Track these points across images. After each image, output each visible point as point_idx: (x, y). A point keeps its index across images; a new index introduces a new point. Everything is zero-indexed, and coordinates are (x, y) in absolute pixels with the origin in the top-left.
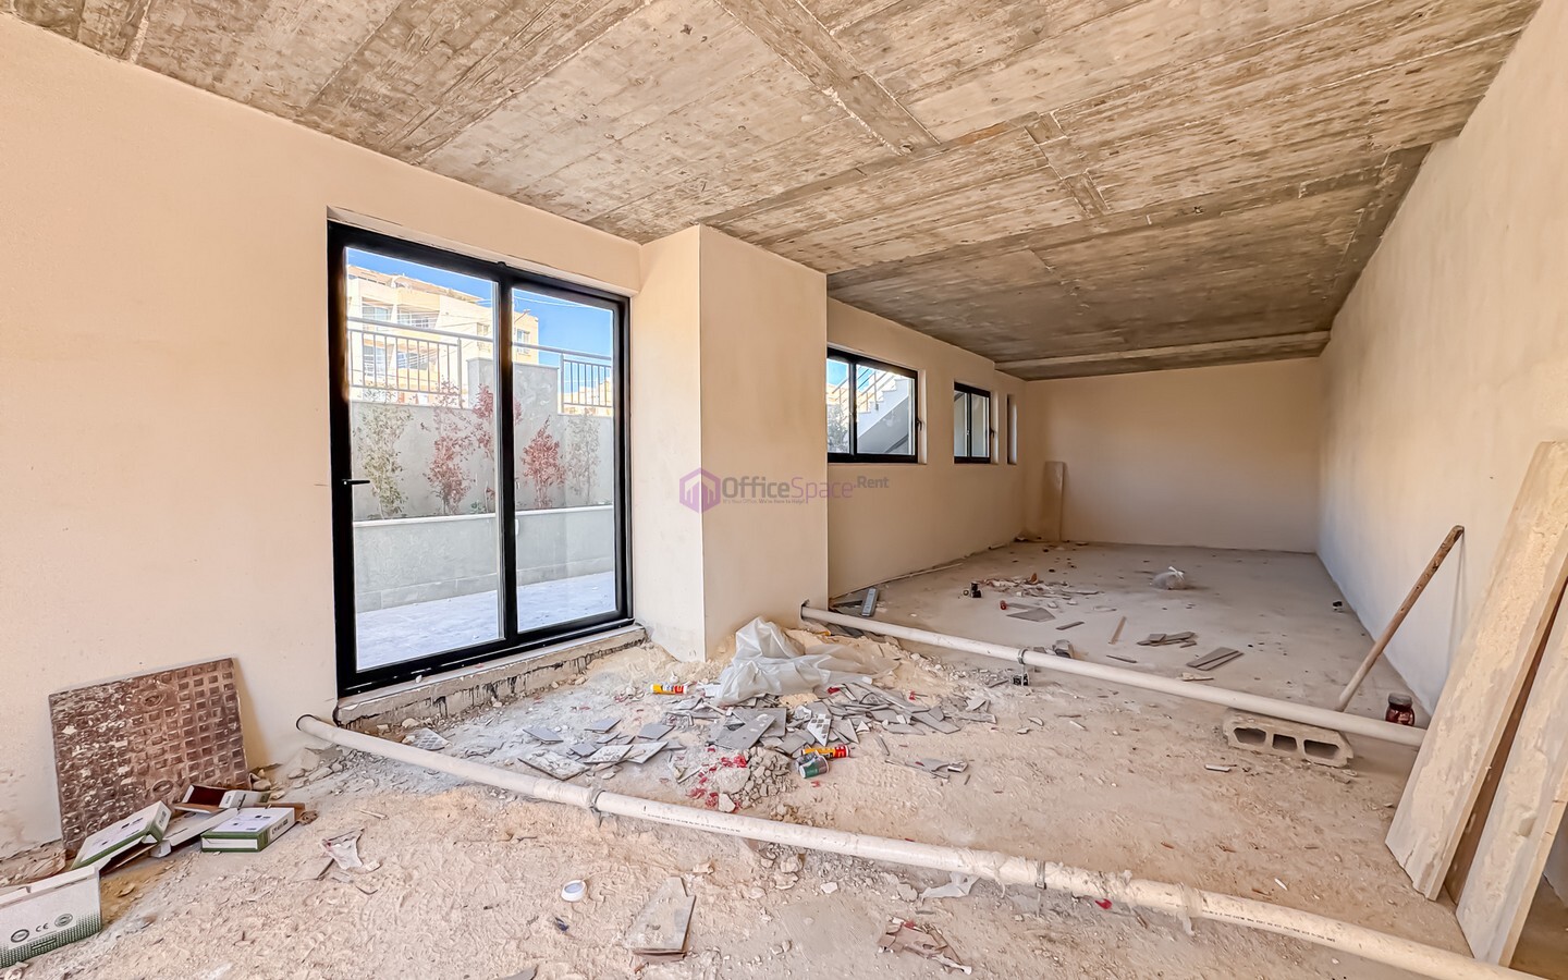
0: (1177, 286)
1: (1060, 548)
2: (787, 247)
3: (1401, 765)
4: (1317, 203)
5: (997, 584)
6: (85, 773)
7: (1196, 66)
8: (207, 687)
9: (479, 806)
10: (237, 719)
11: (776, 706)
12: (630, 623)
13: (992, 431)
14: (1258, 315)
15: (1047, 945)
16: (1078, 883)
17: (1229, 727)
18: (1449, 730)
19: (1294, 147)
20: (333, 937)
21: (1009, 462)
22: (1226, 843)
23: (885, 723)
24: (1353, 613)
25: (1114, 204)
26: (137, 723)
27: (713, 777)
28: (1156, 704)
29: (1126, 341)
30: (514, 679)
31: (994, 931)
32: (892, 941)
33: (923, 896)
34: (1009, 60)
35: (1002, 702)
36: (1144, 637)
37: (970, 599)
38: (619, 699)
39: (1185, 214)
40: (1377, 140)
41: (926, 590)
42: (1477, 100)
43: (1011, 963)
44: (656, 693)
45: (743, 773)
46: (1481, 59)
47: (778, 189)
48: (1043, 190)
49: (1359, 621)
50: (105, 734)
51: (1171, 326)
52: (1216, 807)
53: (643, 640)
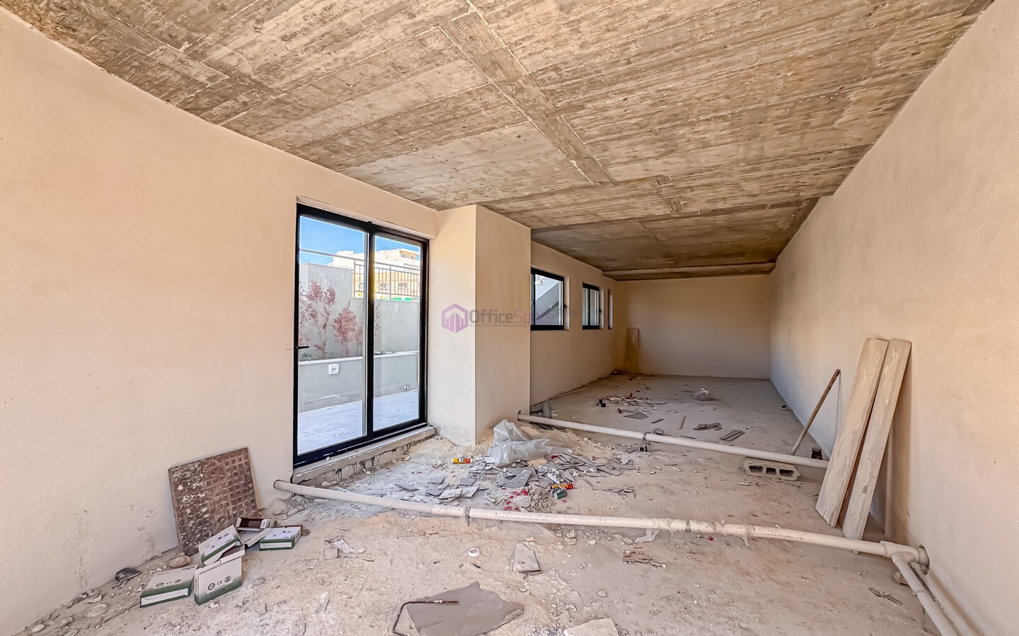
0: (706, 241)
1: (638, 378)
2: (518, 216)
3: (817, 478)
4: (775, 211)
5: (612, 399)
6: (188, 511)
7: (733, 166)
8: (237, 464)
9: (398, 521)
10: (252, 482)
11: (527, 466)
12: (426, 425)
13: (600, 311)
14: (741, 254)
15: (692, 555)
16: (704, 527)
17: (747, 465)
18: (838, 456)
19: (769, 194)
20: (368, 579)
21: (609, 328)
22: (754, 514)
23: (585, 472)
24: (791, 411)
25: (687, 209)
26: (209, 484)
27: (514, 500)
28: (710, 457)
29: (675, 263)
30: (373, 458)
31: (669, 552)
32: (628, 559)
33: (636, 542)
34: (656, 158)
35: (638, 459)
36: (696, 426)
37: (599, 408)
38: (435, 467)
39: (715, 212)
40: (802, 194)
41: (574, 403)
42: (839, 185)
43: (680, 562)
44: (454, 463)
45: (528, 498)
46: (840, 173)
47: (527, 193)
48: (656, 202)
49: (794, 415)
50: (195, 489)
51: (700, 257)
52: (746, 499)
53: (435, 434)
